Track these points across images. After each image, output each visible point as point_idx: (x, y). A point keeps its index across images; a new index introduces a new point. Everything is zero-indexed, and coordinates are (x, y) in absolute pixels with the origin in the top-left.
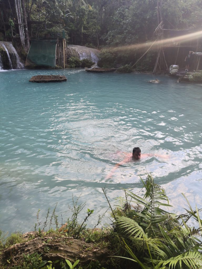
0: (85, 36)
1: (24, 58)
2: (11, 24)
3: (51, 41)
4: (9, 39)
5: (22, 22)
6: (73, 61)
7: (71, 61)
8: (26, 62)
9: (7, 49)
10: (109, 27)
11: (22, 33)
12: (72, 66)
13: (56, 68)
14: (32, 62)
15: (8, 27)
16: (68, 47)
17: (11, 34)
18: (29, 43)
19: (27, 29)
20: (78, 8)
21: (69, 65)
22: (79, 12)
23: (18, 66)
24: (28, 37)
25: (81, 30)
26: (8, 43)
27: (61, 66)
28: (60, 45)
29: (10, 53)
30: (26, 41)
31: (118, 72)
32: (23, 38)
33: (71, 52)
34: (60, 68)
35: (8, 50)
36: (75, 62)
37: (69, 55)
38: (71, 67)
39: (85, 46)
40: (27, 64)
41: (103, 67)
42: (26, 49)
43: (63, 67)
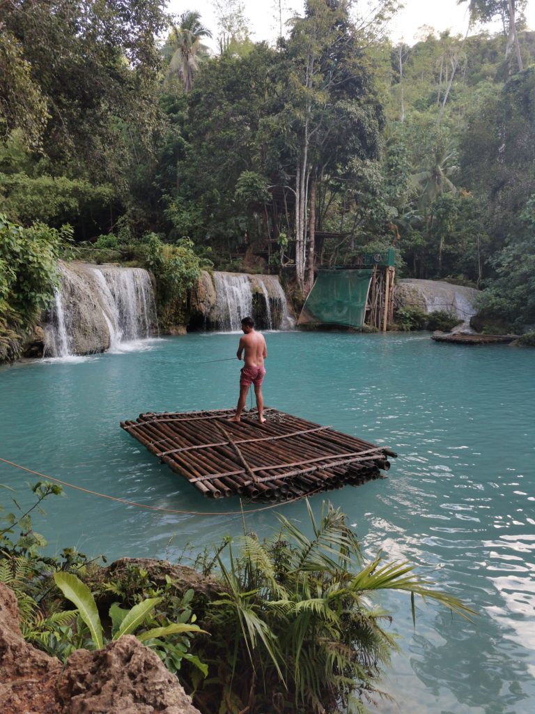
0: (449, 258)
1: (297, 306)
2: (281, 242)
3: (360, 271)
4: (274, 270)
5: (304, 235)
6: (408, 315)
7: (402, 315)
8: (301, 315)
9: (267, 289)
10: (508, 235)
11: (300, 257)
12: (404, 327)
13: (364, 331)
14: (314, 317)
15: (276, 247)
16: (401, 284)
17: (280, 261)
18: (312, 276)
19: (312, 249)
20: (435, 197)
21: (395, 325)
22: (437, 207)
23: (283, 325)
24: (311, 266)
25: (439, 246)
26: (269, 277)
27: (377, 327)
28: (379, 281)
29: (272, 297)
30: (307, 273)
31: (521, 346)
32: (301, 268)
33: (405, 296)
34: (374, 331)
35: (268, 292)
36: (412, 319)
37: (399, 301)
38: (402, 330)
39: (445, 281)
40: (303, 319)
41: (483, 332)
42: (304, 290)
43: (382, 328)
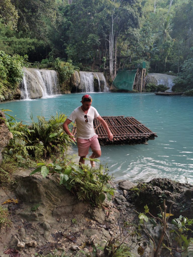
0: (168, 65)
1: (110, 83)
2: (104, 60)
3: (133, 70)
4: (101, 71)
5: (112, 58)
6: (150, 86)
7: (148, 86)
8: (111, 87)
9: (99, 77)
10: (188, 56)
11: (111, 66)
12: (148, 91)
13: (133, 92)
14: (116, 87)
15: (103, 62)
16: (149, 75)
17: (104, 67)
18: (115, 73)
19: (115, 63)
20: (164, 42)
21: (145, 90)
22: (165, 46)
24: (115, 69)
25: (165, 61)
26: (100, 73)
28: (139, 73)
29: (101, 80)
30: (114, 72)
31: (185, 96)
32: (111, 69)
33: (150, 79)
34: (137, 92)
35: (99, 78)
36: (151, 87)
37: (147, 81)
38: (147, 91)
39: (166, 74)
40: (112, 88)
41: (175, 91)
42: (113, 78)
43: (140, 91)
